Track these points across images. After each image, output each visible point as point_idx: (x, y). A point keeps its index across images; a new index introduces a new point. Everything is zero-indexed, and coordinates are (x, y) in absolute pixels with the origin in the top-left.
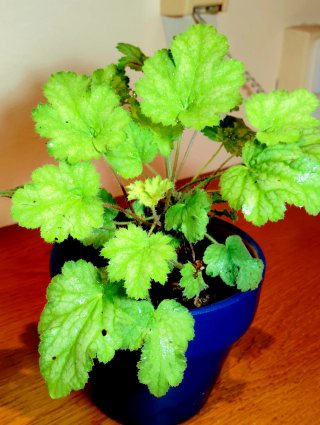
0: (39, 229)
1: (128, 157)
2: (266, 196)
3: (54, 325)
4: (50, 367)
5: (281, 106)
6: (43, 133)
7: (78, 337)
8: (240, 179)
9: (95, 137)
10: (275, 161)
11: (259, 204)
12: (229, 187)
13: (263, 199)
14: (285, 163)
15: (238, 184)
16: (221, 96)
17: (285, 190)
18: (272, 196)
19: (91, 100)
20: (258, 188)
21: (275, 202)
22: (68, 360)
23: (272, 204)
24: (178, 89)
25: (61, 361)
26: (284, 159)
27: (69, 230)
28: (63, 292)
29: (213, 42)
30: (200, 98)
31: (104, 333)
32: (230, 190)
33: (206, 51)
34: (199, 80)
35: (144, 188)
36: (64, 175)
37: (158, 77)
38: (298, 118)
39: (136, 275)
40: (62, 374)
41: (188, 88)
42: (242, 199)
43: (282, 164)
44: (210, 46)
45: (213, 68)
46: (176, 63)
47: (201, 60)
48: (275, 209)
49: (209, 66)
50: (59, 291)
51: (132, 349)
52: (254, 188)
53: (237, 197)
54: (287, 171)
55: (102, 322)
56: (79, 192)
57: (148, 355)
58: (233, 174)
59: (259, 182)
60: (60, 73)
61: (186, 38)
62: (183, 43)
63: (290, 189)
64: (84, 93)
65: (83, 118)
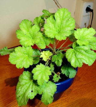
0: (16, 64)
1: (42, 44)
2: (78, 60)
3: (20, 88)
4: (18, 98)
5: (85, 33)
6: (18, 38)
7: (25, 92)
8: (71, 53)
9: (33, 39)
10: (81, 49)
11: (75, 62)
12: (68, 55)
13: (77, 60)
14: (84, 50)
15: (71, 55)
16: (67, 31)
17: (83, 59)
18: (79, 60)
19: (32, 29)
20: (76, 57)
21: (80, 62)
22: (22, 97)
23: (79, 62)
24: (56, 27)
25: (21, 97)
26: (84, 49)
27: (23, 65)
28: (23, 79)
29: (67, 14)
30: (62, 30)
31: (32, 91)
32: (68, 56)
33: (64, 17)
34: (62, 25)
35: (45, 54)
36: (24, 50)
37: (50, 23)
38: (89, 37)
39: (40, 79)
40: (21, 101)
41: (59, 27)
42: (71, 60)
43: (83, 51)
44: (66, 15)
45: (66, 22)
46: (56, 20)
47: (63, 19)
48: (80, 64)
49: (65, 21)
50: (22, 79)
51: (40, 94)
52: (75, 56)
53: (70, 58)
54: (84, 53)
55: (32, 88)
56: (27, 54)
57: (43, 96)
58: (70, 51)
59: (76, 55)
60: (25, 20)
61: (59, 12)
62: (58, 14)
63: (85, 59)
64: (30, 27)
65: (30, 33)
